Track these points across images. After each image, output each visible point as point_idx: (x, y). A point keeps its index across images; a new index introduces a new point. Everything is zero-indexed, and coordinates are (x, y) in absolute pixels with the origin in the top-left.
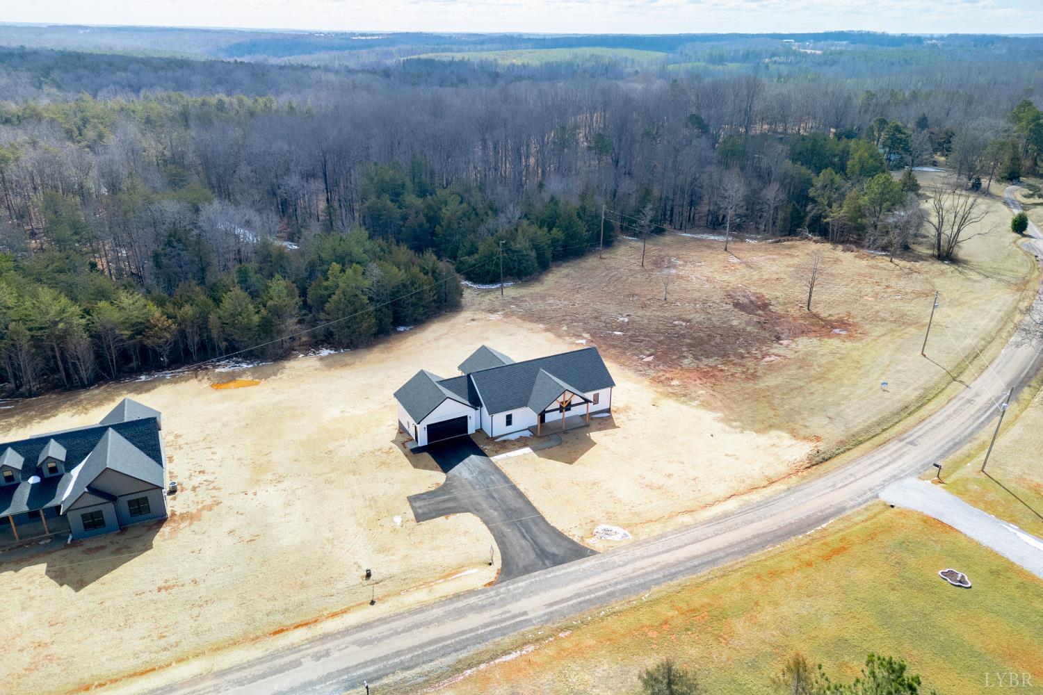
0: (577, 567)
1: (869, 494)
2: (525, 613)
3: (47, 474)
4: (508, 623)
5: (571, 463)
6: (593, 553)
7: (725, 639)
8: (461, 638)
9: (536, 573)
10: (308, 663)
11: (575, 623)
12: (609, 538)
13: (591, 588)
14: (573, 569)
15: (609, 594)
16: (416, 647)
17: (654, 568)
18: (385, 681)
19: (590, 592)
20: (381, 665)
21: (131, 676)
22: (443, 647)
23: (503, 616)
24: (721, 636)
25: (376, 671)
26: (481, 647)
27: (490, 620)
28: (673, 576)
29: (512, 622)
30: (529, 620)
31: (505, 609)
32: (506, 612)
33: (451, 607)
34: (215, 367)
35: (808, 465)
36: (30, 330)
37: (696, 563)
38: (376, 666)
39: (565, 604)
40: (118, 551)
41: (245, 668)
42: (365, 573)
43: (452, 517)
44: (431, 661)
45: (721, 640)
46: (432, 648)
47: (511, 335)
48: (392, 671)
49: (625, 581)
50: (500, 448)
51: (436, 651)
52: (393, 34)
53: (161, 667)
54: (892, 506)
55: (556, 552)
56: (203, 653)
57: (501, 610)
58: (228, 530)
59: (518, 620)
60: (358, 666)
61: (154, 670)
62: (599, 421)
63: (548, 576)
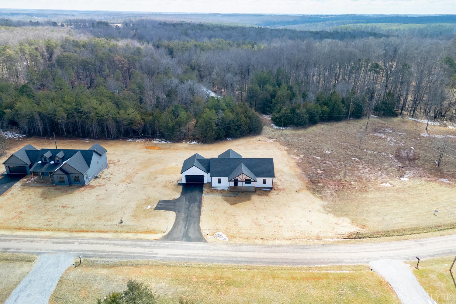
0: (193, 245)
1: (365, 260)
2: (157, 254)
3: (56, 162)
4: (148, 255)
5: (232, 204)
6: (206, 241)
7: (221, 293)
8: (127, 254)
9: (176, 241)
10: (76, 244)
11: (171, 264)
12: (219, 238)
13: (190, 254)
14: (191, 245)
15: (194, 259)
16: (110, 251)
17: (223, 256)
18: (91, 259)
19: (189, 255)
20: (94, 253)
21: (32, 230)
22: (118, 255)
23: (149, 252)
24: (220, 292)
25: (92, 254)
26: (131, 260)
27: (143, 252)
28: (228, 261)
29: (150, 255)
30: (156, 257)
31: (152, 250)
32: (151, 251)
33: (134, 243)
34: (154, 141)
35: (346, 237)
36: (97, 116)
37: (243, 260)
38: (93, 253)
39: (174, 256)
40: (63, 192)
41: (59, 239)
42: (120, 222)
43: (167, 212)
44: (111, 258)
45: (219, 292)
46: (114, 254)
47: (268, 149)
48: (96, 256)
49: (206, 256)
50: (210, 192)
51: (115, 255)
52: (341, 15)
53: (41, 230)
54: (371, 270)
55: (191, 237)
56: (55, 230)
57: (150, 250)
58: (97, 194)
59: (152, 255)
60: (88, 251)
61: (39, 230)
62: (262, 191)
63: (179, 244)
